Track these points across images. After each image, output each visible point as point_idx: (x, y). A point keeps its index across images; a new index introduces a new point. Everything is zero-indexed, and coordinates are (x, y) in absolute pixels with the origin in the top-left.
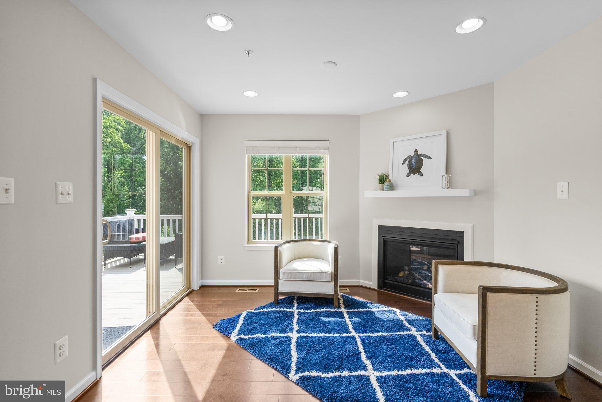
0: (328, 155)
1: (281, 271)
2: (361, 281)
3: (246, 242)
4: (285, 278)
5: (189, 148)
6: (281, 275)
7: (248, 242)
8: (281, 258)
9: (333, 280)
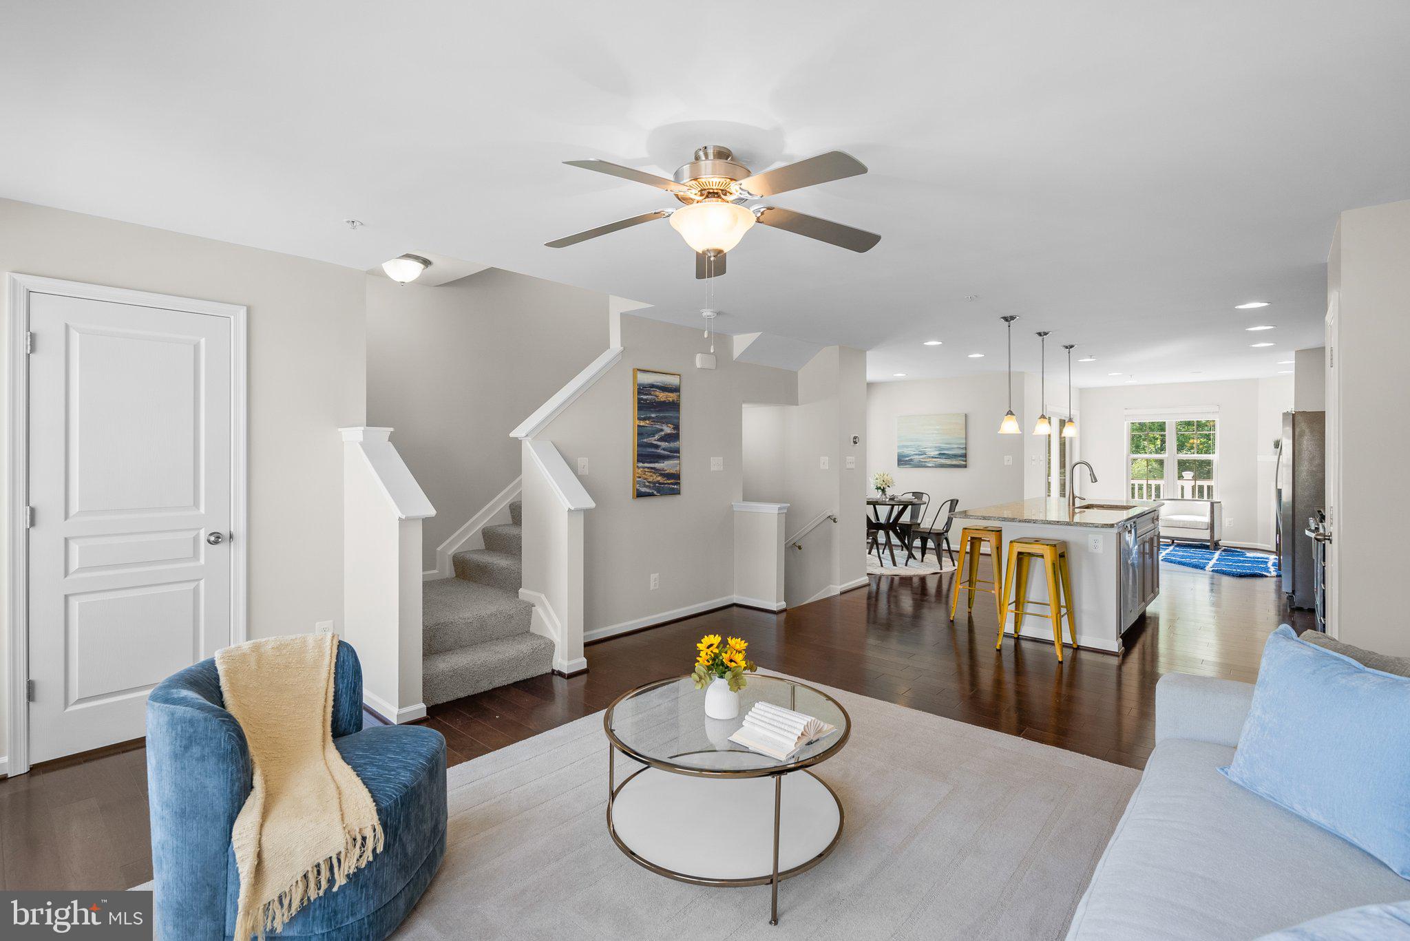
2: (1259, 544)
9: (1210, 529)
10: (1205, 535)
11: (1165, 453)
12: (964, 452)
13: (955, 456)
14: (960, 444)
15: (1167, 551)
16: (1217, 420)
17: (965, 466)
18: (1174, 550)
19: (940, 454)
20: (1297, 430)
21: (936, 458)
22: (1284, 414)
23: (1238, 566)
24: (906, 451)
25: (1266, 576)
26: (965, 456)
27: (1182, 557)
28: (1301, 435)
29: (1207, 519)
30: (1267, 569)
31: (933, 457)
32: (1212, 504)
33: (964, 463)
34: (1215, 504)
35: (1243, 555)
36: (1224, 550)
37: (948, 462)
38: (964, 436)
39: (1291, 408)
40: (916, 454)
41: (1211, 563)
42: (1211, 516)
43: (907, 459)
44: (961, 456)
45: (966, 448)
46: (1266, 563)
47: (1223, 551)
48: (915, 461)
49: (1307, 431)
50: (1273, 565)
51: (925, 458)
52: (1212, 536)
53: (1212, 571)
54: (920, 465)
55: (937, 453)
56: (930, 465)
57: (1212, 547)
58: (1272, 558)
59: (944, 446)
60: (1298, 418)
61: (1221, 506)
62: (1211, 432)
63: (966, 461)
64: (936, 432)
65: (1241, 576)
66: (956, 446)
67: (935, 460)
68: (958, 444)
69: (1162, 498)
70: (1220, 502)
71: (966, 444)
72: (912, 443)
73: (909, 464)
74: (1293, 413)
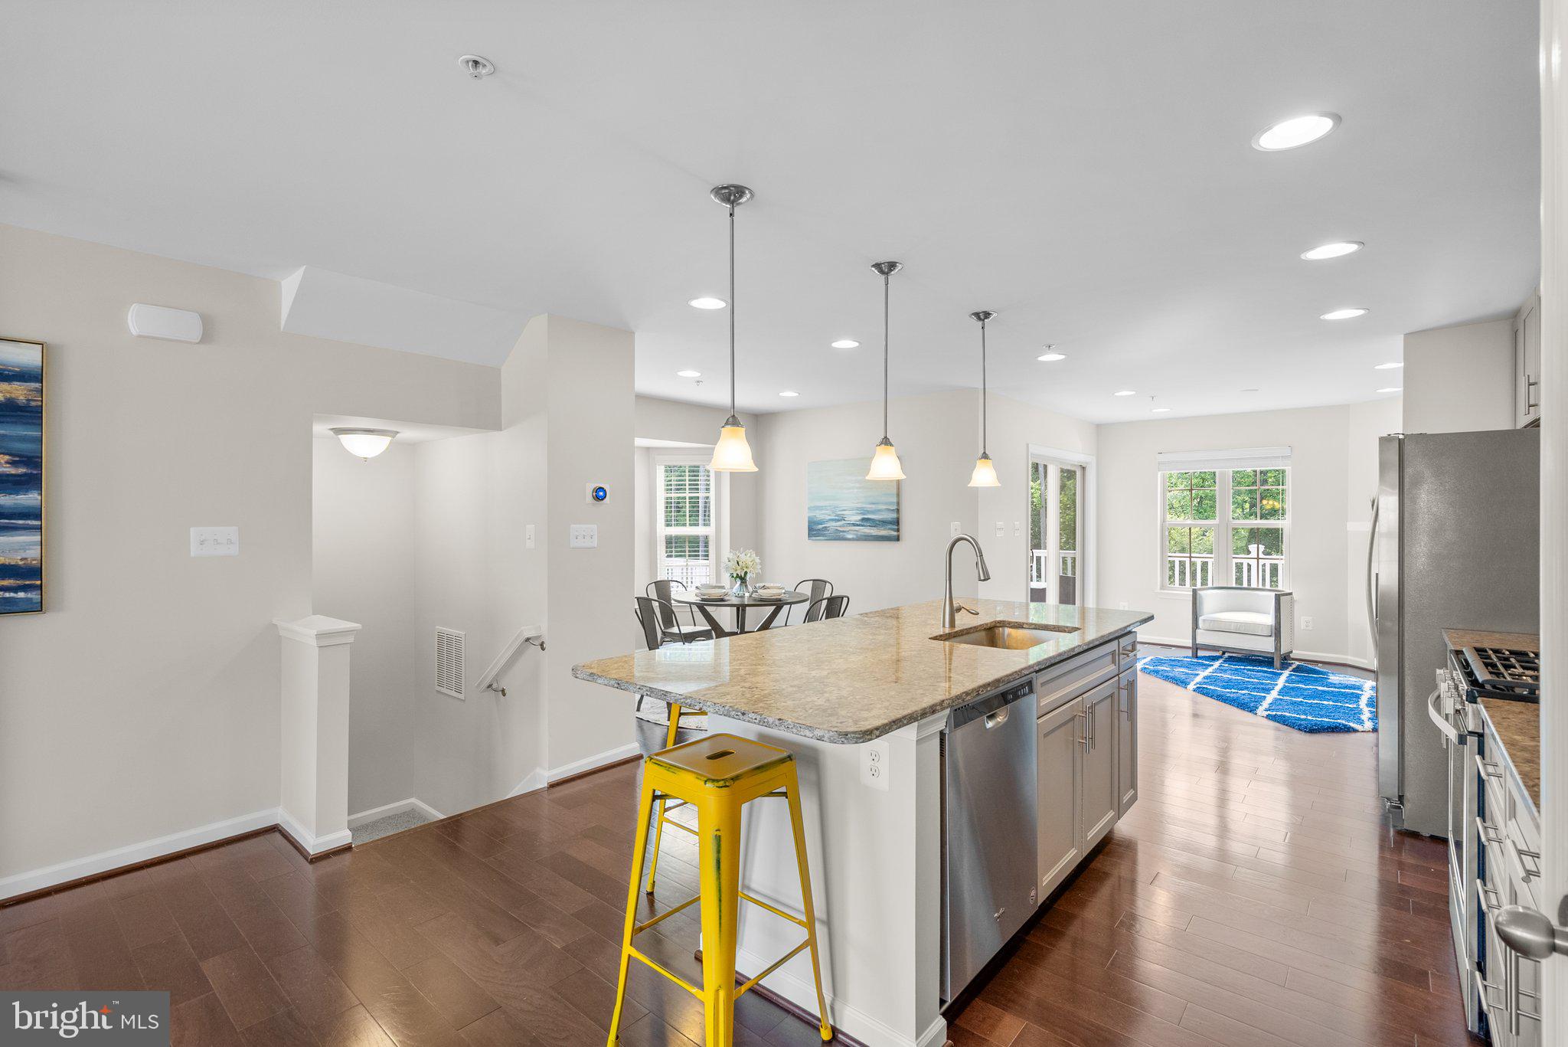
0: (1290, 468)
1: (1200, 620)
2: (1349, 657)
3: (1159, 587)
4: (1207, 626)
5: (1084, 468)
6: (1201, 624)
7: (1163, 587)
8: (1201, 603)
9: (1273, 635)
10: (1266, 646)
11: (1214, 517)
12: (895, 515)
13: (884, 523)
14: (891, 503)
15: (1208, 672)
16: (1288, 469)
17: (898, 539)
18: (1220, 669)
19: (863, 520)
20: (1409, 471)
21: (858, 525)
22: (1385, 441)
23: (1311, 705)
24: (820, 515)
25: (1355, 731)
26: (897, 522)
27: (1228, 684)
28: (1417, 482)
29: (1269, 620)
30: (1356, 714)
31: (854, 525)
32: (1278, 598)
33: (895, 533)
34: (1282, 598)
35: (1323, 681)
36: (1298, 669)
37: (874, 532)
38: (895, 491)
39: (1396, 427)
40: (832, 520)
41: (1270, 698)
42: (1276, 617)
43: (820, 527)
44: (891, 523)
45: (898, 511)
46: (1358, 697)
47: (1293, 670)
48: (832, 529)
49: (1427, 473)
50: (1368, 705)
51: (843, 526)
52: (1278, 646)
53: (1268, 717)
54: (838, 537)
55: (860, 517)
56: (850, 536)
57: (1277, 663)
58: (1368, 684)
59: (869, 507)
60: (1408, 448)
61: (1292, 599)
62: (1281, 487)
63: (898, 530)
64: (857, 485)
65: (1313, 730)
66: (884, 507)
67: (857, 528)
68: (886, 504)
69: (1210, 585)
70: (1291, 594)
71: (898, 504)
72: (827, 503)
73: (824, 535)
74: (1401, 437)
